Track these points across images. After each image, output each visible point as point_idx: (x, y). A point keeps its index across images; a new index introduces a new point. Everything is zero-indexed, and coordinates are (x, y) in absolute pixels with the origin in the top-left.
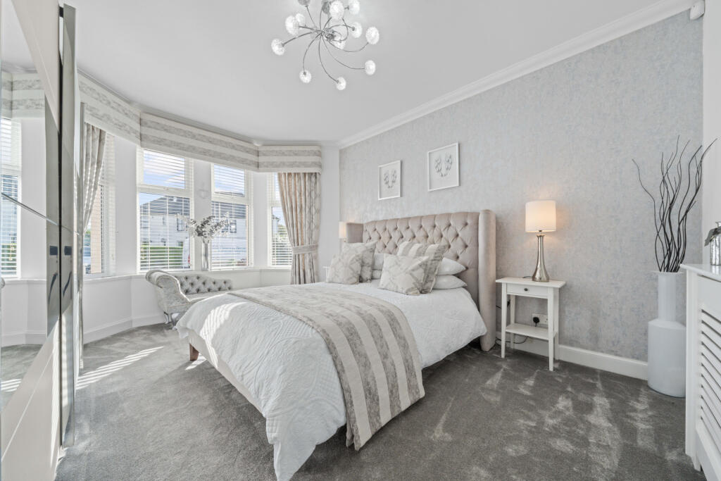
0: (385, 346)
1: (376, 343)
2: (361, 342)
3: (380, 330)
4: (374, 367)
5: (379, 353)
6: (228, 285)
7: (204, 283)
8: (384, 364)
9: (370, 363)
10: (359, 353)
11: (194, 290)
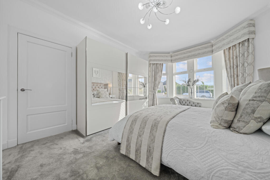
0: (142, 132)
1: (140, 128)
2: (135, 124)
3: (146, 125)
4: (133, 135)
5: (138, 133)
6: (199, 105)
7: (190, 103)
8: (138, 138)
9: (133, 133)
10: (132, 127)
11: (186, 104)
